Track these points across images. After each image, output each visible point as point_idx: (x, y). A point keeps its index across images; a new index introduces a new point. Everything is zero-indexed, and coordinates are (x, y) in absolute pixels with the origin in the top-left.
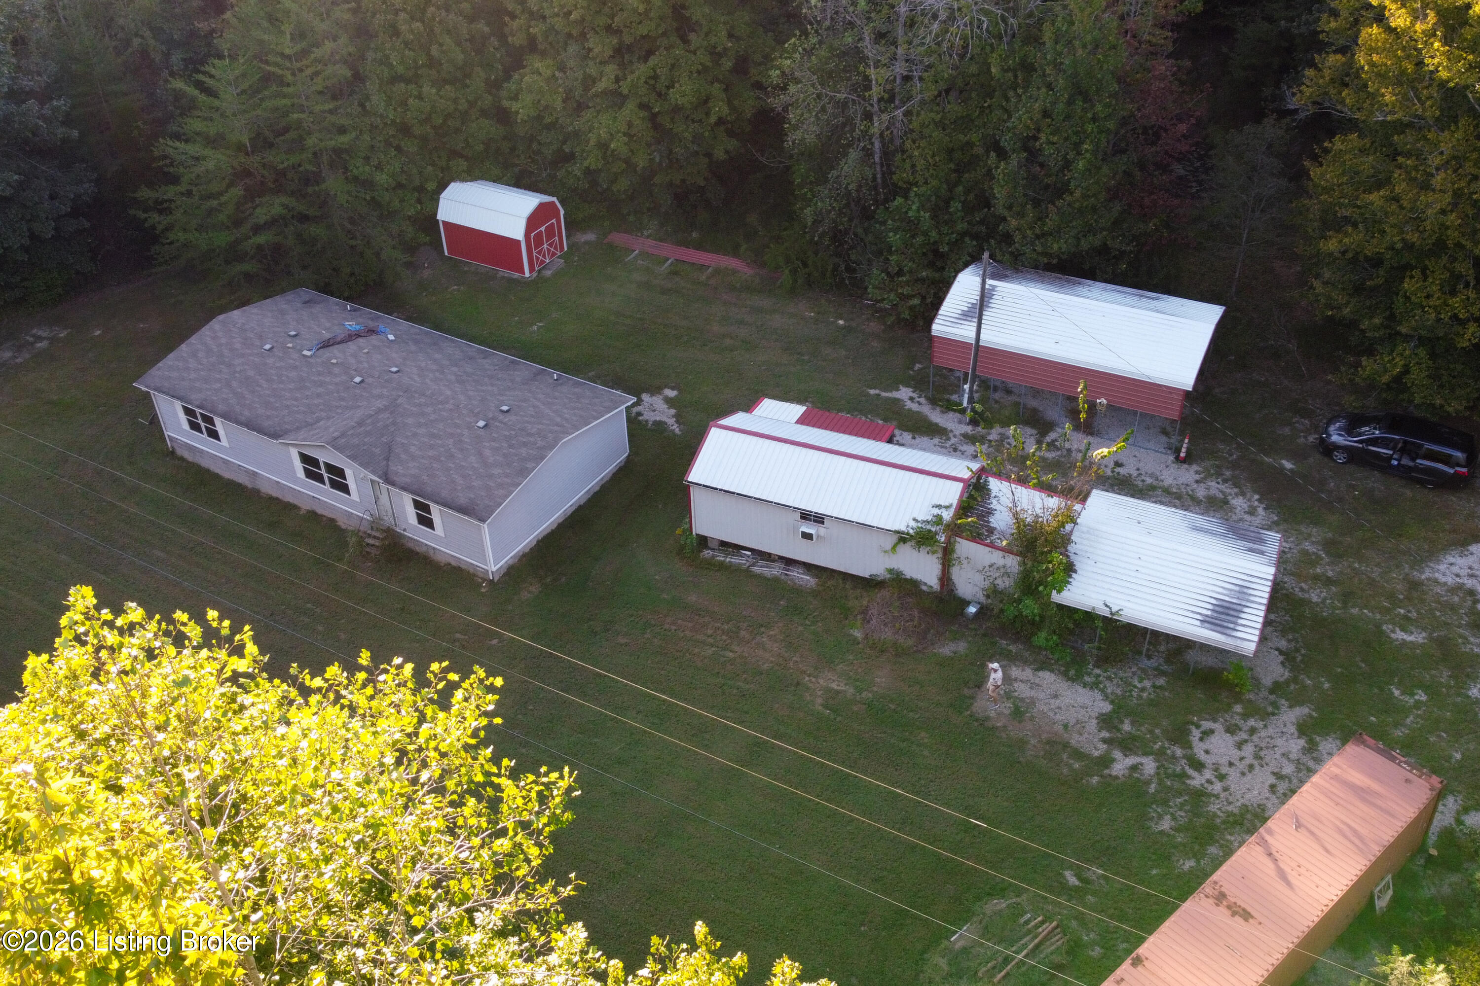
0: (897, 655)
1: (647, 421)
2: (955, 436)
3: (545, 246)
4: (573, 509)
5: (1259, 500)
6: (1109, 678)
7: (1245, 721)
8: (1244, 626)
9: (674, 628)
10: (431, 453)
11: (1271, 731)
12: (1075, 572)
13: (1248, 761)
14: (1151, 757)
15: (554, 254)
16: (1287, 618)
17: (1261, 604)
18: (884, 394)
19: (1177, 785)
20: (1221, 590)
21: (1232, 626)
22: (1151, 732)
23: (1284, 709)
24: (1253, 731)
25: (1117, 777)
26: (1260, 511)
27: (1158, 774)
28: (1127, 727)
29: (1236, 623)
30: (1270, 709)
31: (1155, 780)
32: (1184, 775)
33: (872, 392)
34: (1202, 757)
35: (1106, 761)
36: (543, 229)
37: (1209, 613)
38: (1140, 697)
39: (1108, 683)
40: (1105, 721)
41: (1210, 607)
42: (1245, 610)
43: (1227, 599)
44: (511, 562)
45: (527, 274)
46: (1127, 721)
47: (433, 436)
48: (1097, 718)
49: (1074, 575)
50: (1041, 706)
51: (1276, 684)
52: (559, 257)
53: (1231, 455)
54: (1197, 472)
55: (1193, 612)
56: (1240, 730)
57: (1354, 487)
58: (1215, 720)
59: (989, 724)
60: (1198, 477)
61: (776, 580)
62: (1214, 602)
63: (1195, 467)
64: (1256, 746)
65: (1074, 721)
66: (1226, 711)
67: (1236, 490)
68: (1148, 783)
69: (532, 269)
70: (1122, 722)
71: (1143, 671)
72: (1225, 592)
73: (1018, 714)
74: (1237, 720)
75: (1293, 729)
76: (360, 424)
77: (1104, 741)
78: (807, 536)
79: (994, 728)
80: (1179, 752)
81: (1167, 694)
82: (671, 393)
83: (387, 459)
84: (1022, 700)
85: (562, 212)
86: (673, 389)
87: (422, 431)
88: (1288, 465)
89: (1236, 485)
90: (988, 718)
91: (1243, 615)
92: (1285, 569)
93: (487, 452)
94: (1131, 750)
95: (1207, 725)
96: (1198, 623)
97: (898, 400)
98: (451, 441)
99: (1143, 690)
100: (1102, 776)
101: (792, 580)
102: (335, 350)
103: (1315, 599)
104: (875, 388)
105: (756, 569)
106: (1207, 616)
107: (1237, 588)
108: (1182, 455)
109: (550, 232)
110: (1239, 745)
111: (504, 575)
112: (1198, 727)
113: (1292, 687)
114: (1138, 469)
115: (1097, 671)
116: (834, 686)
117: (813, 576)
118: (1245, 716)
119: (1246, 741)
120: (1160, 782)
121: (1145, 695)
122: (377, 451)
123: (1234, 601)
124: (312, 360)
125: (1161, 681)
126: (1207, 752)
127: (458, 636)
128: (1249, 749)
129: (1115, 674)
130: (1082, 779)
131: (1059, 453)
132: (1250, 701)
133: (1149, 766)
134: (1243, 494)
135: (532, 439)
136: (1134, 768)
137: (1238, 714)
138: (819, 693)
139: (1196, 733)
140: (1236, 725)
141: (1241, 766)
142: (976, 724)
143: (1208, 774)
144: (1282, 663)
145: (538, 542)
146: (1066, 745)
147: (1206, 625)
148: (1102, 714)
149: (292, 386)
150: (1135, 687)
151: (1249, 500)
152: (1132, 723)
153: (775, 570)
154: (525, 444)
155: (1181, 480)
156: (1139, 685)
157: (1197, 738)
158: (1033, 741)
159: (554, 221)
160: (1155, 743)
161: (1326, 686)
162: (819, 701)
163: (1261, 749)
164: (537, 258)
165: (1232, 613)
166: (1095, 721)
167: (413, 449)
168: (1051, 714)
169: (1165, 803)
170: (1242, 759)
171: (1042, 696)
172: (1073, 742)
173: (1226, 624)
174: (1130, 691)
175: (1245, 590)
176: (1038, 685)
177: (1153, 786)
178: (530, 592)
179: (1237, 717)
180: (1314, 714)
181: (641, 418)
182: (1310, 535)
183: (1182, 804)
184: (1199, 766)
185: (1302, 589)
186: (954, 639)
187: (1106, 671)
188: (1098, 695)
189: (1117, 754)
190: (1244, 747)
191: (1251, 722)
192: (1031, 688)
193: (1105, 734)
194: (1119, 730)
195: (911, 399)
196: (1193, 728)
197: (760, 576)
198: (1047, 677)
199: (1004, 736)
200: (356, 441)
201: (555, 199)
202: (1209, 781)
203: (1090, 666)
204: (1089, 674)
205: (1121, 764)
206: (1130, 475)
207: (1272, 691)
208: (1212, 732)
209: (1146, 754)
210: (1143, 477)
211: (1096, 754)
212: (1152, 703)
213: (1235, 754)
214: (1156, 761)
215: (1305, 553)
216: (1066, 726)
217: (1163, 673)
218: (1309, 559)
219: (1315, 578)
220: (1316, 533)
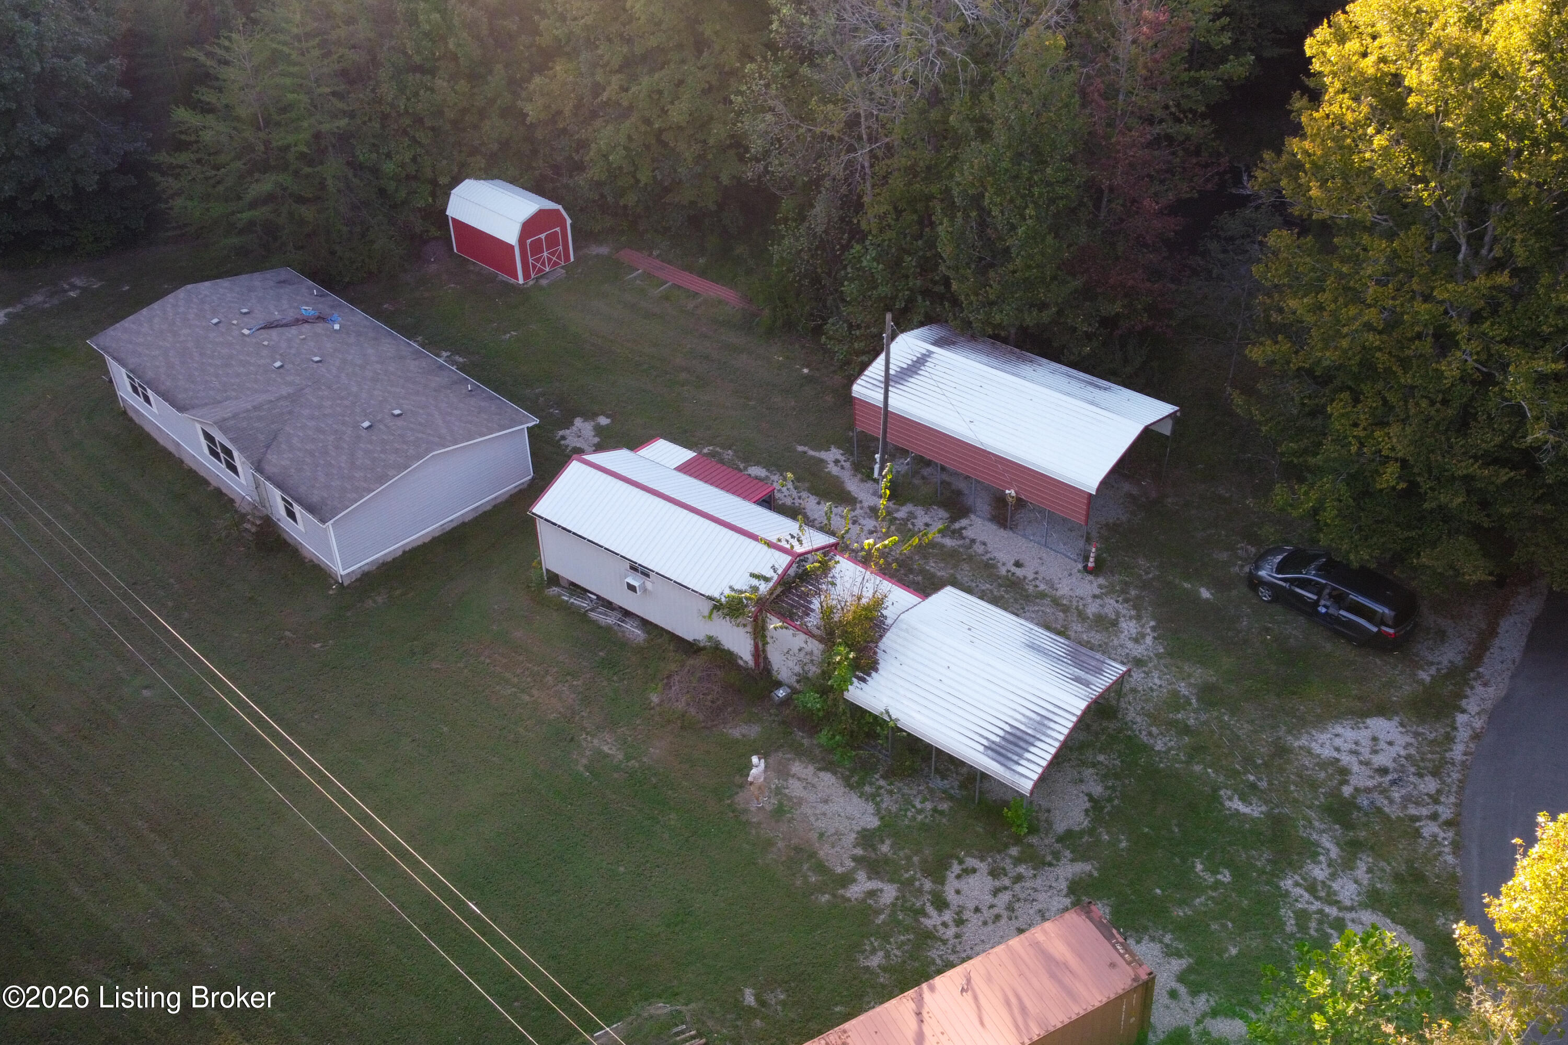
0: (683, 728)
1: (567, 446)
2: (862, 508)
3: (545, 254)
4: (454, 524)
5: (1154, 629)
6: (891, 793)
7: (1015, 866)
8: (1029, 760)
9: (488, 661)
10: (309, 447)
11: (1039, 882)
12: (876, 670)
13: (996, 911)
14: (896, 886)
15: (556, 264)
16: (1117, 762)
17: (1056, 739)
18: (811, 453)
19: (909, 921)
20: (1019, 717)
21: (1015, 758)
22: (908, 858)
23: (1064, 861)
24: (1019, 878)
25: (849, 900)
26: (1149, 640)
27: (893, 905)
28: (885, 848)
29: (1021, 756)
30: (1049, 858)
31: (887, 912)
32: (923, 912)
33: (800, 448)
34: (950, 896)
35: (846, 880)
36: (543, 236)
37: (997, 740)
38: (914, 818)
39: (886, 798)
40: (867, 838)
41: (1001, 733)
42: (1038, 744)
43: (1023, 727)
44: (366, 569)
45: (521, 281)
46: (888, 842)
47: (319, 430)
48: (858, 833)
49: (874, 674)
50: (806, 809)
51: (1069, 833)
52: (563, 267)
53: (1147, 573)
54: (1100, 587)
55: (981, 736)
56: (1006, 875)
57: (1267, 630)
58: (982, 859)
59: (744, 818)
60: (1097, 591)
61: (608, 629)
62: (1007, 728)
63: (1101, 581)
64: (1014, 896)
65: (833, 831)
66: (999, 852)
67: (1133, 613)
68: (878, 912)
69: (526, 276)
70: (883, 842)
71: (931, 791)
72: (1023, 719)
73: (779, 812)
74: (1008, 864)
75: (1063, 885)
76: (255, 409)
77: (855, 858)
78: (632, 588)
79: (748, 823)
80: (928, 885)
81: (944, 820)
82: (603, 421)
83: (268, 447)
84: (790, 799)
85: (569, 221)
86: (608, 417)
87: (311, 424)
88: (1205, 594)
89: (1135, 607)
90: (746, 811)
91: (1032, 749)
92: (1143, 708)
93: (360, 454)
94: (877, 873)
95: (971, 862)
96: (981, 749)
97: (822, 461)
98: (331, 438)
99: (919, 812)
100: (834, 896)
101: (623, 632)
102: (274, 333)
103: (1159, 746)
104: (805, 445)
105: (593, 615)
106: (993, 742)
107: (1038, 718)
108: (1091, 565)
109: (552, 241)
110: (996, 892)
111: (357, 580)
112: (961, 862)
113: (1086, 839)
114: (1036, 573)
115: (882, 782)
116: (606, 749)
117: (644, 631)
118: (1018, 861)
119: (1006, 888)
120: (893, 914)
121: (920, 817)
122: (261, 437)
123: (1030, 731)
124: (248, 339)
125: (945, 806)
126: (958, 892)
127: (287, 633)
128: (1005, 897)
129: (900, 789)
130: (812, 894)
131: (961, 542)
132: (1031, 846)
133: (889, 893)
134: (1138, 618)
135: (405, 447)
136: (872, 894)
137: (1011, 857)
138: (588, 753)
139: (956, 868)
140: (1004, 869)
141: (987, 914)
142: (731, 815)
143: (948, 916)
144: (1087, 811)
145: (404, 552)
146: (813, 855)
147: (989, 752)
148: (865, 830)
149: (218, 362)
150: (914, 807)
151: (1143, 626)
152: (892, 846)
153: (610, 620)
154: (397, 451)
155: (1079, 592)
156: (919, 806)
157: (953, 875)
158: (780, 844)
159: (558, 229)
160: (907, 871)
161: (1124, 844)
162: (584, 761)
163: (1019, 900)
164: (534, 267)
165: (1022, 744)
166: (854, 835)
167: (295, 441)
168: (812, 819)
169: (886, 938)
170: (992, 907)
171: (812, 797)
172: (821, 853)
173: (1010, 755)
174: (907, 810)
175: (1046, 722)
176: (813, 786)
177: (882, 917)
178: (375, 602)
179: (1008, 861)
180: (1096, 874)
181: (563, 442)
182: (1190, 676)
183: (903, 943)
184: (941, 904)
185: (1150, 734)
186: (748, 722)
187: (891, 784)
188: (870, 808)
189: (861, 875)
190: (1000, 895)
191: (1021, 869)
192: (805, 788)
193: (859, 852)
194: (875, 850)
195: (837, 462)
196: (955, 862)
197: (594, 622)
198: (827, 778)
199: (754, 832)
200: (245, 424)
201: (560, 207)
202: (945, 924)
203: (877, 776)
204: (871, 784)
205: (862, 885)
206: (1025, 578)
207: (1060, 840)
208: (974, 871)
209: (892, 881)
210: (1038, 583)
211: (839, 870)
212: (924, 827)
213: (989, 899)
214: (899, 890)
215: (1175, 694)
216: (821, 835)
217: (951, 798)
218: (1176, 702)
219: (1172, 724)
220: (1199, 674)
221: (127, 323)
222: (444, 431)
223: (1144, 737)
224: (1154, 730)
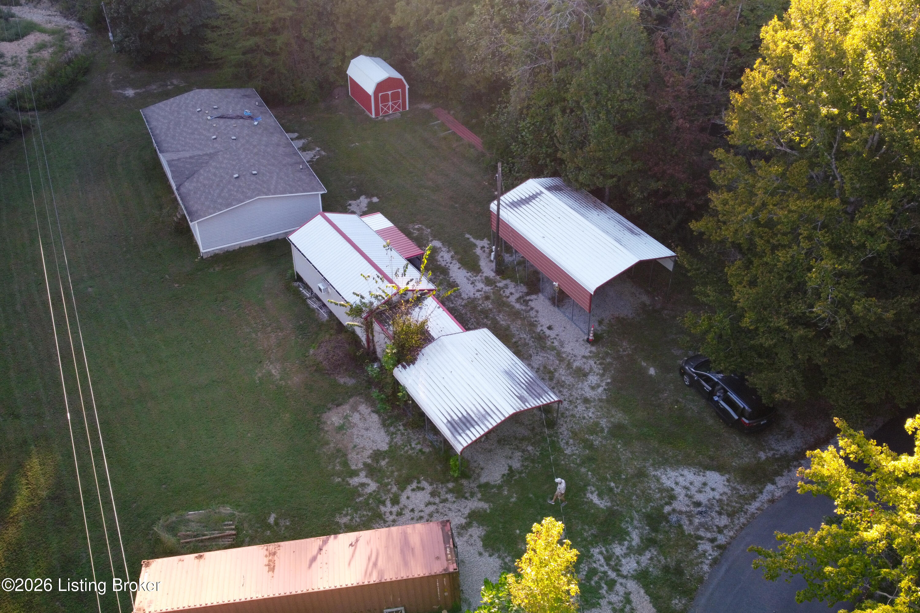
0: (316, 371)
2: (481, 276)
3: (390, 103)
5: (608, 384)
6: (402, 434)
7: (447, 493)
8: (467, 435)
9: (248, 312)
10: (206, 182)
11: (454, 506)
13: (422, 514)
14: (378, 485)
15: (396, 110)
16: (538, 454)
17: (487, 427)
18: (472, 240)
19: (373, 505)
20: (474, 409)
21: (461, 431)
22: (392, 472)
23: (475, 499)
24: (445, 501)
25: (349, 485)
26: (600, 390)
27: (371, 494)
28: (383, 463)
29: (464, 431)
30: (467, 495)
31: (365, 497)
32: (383, 503)
33: (467, 236)
34: (403, 499)
35: (354, 473)
36: (390, 93)
37: (456, 418)
38: (407, 452)
39: (399, 436)
40: (377, 455)
41: (460, 416)
42: (477, 427)
43: (473, 416)
44: (217, 252)
45: (373, 116)
46: (387, 460)
47: (215, 175)
48: (374, 451)
50: (355, 431)
51: (487, 485)
52: (400, 113)
53: (624, 351)
54: (590, 352)
55: (449, 414)
56: (439, 497)
57: (677, 402)
58: (431, 484)
59: (321, 426)
60: (587, 354)
61: (313, 310)
62: (465, 414)
63: (594, 349)
64: (437, 509)
65: (362, 446)
66: (442, 483)
67: (601, 372)
68: (360, 495)
69: (377, 114)
70: (384, 459)
71: (425, 439)
72: (476, 412)
73: (341, 428)
74: (443, 491)
75: (467, 512)
76: (191, 158)
77: (365, 464)
78: (320, 290)
79: (322, 429)
80: (395, 489)
81: (423, 458)
82: (375, 200)
83: (188, 178)
84: (350, 422)
85: (407, 87)
86: (378, 198)
87: (213, 170)
88: (652, 371)
89: (604, 369)
90: (325, 423)
91: (472, 429)
92: (572, 427)
93: (226, 190)
94: (372, 475)
95: (424, 484)
96: (445, 421)
97: (475, 245)
98: (217, 180)
99: (413, 449)
100: (343, 480)
101: (319, 314)
102: (222, 121)
103: (568, 451)
104: (471, 235)
105: (309, 301)
106: (454, 420)
107: (484, 413)
108: (591, 338)
109: (395, 96)
110: (428, 504)
111: (211, 257)
112: (419, 482)
113: (494, 490)
114: (557, 335)
115: (401, 428)
116: (273, 371)
117: (328, 316)
118: (450, 491)
119: (435, 504)
120: (369, 498)
121: (410, 452)
122: (187, 173)
123: (476, 419)
124: (208, 122)
125: (427, 450)
126: (408, 498)
127: (167, 276)
128: (432, 508)
129: (409, 434)
130: (333, 475)
131: (524, 308)
132: (462, 485)
133: (373, 486)
134: (602, 375)
135: (248, 191)
136: (363, 485)
137: (447, 487)
138: (264, 371)
139: (414, 485)
140: (440, 493)
141: (417, 514)
142: (316, 423)
143: (395, 509)
145: (240, 248)
146: (345, 455)
147: (449, 425)
148: (378, 450)
149: (190, 131)
150: (410, 445)
151: (602, 381)
152: (387, 463)
153: (314, 305)
154: (243, 192)
155: (576, 352)
156: (413, 446)
157: (411, 488)
158: (332, 445)
159: (400, 90)
160: (388, 478)
161: (513, 500)
162: (260, 375)
163: (438, 512)
164: (382, 109)
165: (468, 425)
166: (371, 451)
167: (201, 178)
168: (355, 436)
169: (356, 510)
170: (421, 511)
171: (361, 425)
172: (349, 456)
173: (458, 429)
174: (406, 446)
175: (487, 416)
176: (365, 420)
177: (361, 499)
178: (214, 270)
179: (444, 489)
180: (488, 511)
181: (348, 207)
182: (613, 416)
183: (364, 516)
184: (395, 501)
185: (567, 443)
186: (350, 376)
187: (406, 430)
188: (387, 439)
189: (363, 474)
190: (429, 506)
191: (449, 496)
192: (360, 419)
193: (369, 461)
194: (377, 462)
195: (483, 247)
196: (416, 481)
197: (308, 306)
198: (375, 417)
199: (322, 435)
200: (181, 165)
201: (402, 77)
202: (391, 513)
203: (400, 424)
204: (395, 427)
205: (362, 478)
206: (549, 336)
207: (479, 486)
208: (423, 489)
209: (377, 481)
210: (555, 341)
211: (353, 467)
212: (410, 458)
213: (422, 506)
214: (378, 487)
215: (597, 424)
216: (355, 446)
217: (432, 446)
218: (594, 429)
219: (585, 441)
220: (619, 417)
221: (161, 104)
222: (272, 187)
223: (562, 444)
224: (571, 441)
